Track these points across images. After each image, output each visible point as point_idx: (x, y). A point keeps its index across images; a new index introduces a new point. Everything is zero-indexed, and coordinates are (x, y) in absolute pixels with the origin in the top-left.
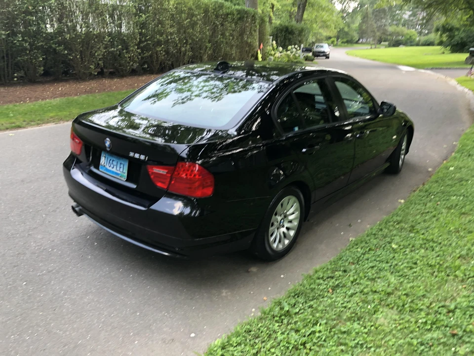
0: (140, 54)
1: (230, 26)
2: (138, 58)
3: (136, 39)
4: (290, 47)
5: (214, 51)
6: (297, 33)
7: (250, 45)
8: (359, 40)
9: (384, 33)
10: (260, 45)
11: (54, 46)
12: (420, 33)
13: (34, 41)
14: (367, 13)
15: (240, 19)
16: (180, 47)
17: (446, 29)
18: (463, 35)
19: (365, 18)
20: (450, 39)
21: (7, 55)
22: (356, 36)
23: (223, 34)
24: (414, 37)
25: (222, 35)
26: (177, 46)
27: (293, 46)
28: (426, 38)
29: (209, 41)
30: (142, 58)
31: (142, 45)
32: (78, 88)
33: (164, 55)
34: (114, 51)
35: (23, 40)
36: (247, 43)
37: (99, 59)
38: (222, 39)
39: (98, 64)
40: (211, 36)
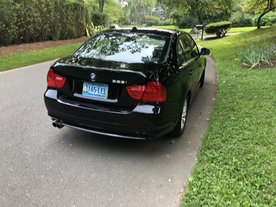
0: (17, 30)
1: (70, 13)
2: (17, 33)
3: (15, 20)
4: (98, 27)
5: (63, 28)
6: (101, 18)
7: (82, 25)
8: (131, 23)
9: (144, 19)
10: (86, 25)
12: (161, 19)
14: (134, 8)
15: (75, 9)
16: (43, 26)
17: (176, 17)
18: (184, 20)
19: (133, 11)
20: (178, 22)
22: (129, 21)
23: (67, 18)
24: (159, 21)
26: (40, 25)
27: (100, 26)
28: (165, 22)
29: (59, 22)
30: (19, 33)
31: (18, 24)
33: (33, 31)
36: (80, 23)
38: (67, 21)
40: (60, 19)
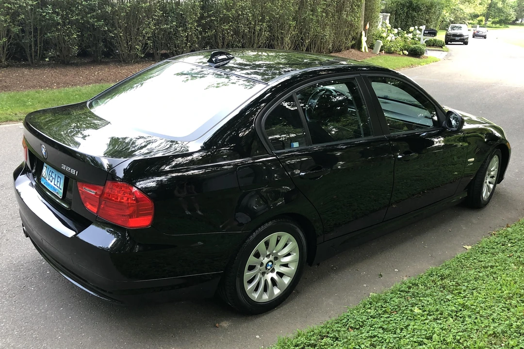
0: (201, 33)
3: (196, 14)
4: (412, 29)
5: (300, 31)
6: (424, 9)
7: (350, 25)
8: (517, 20)
10: (365, 25)
11: (91, 21)
13: (67, 14)
16: (254, 25)
21: (36, 29)
22: (513, 15)
25: (312, 11)
26: (250, 23)
27: (416, 27)
29: (293, 19)
30: (203, 38)
31: (203, 22)
32: (119, 73)
33: (232, 36)
34: (168, 28)
35: (54, 12)
36: (346, 21)
37: (148, 37)
38: (311, 17)
39: (147, 44)
40: (297, 12)
